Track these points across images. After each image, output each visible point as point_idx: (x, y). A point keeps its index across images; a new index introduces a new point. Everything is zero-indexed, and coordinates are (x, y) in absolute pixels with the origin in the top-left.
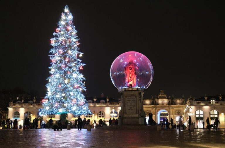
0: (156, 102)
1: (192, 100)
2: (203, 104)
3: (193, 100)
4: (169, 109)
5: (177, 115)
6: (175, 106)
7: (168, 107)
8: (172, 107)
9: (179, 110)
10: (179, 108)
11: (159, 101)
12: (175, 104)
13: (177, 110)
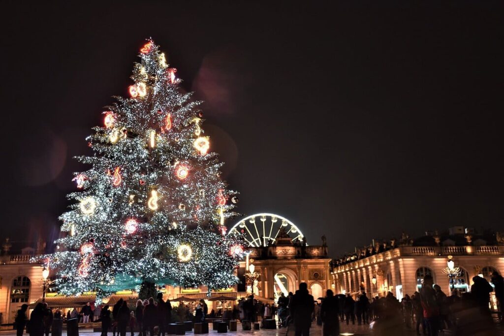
0: (270, 252)
1: (407, 245)
2: (432, 254)
3: (409, 243)
4: (299, 268)
5: (314, 279)
6: (309, 261)
7: (296, 263)
8: (304, 263)
9: (316, 270)
10: (318, 267)
11: (277, 251)
12: (310, 257)
13: (312, 270)
